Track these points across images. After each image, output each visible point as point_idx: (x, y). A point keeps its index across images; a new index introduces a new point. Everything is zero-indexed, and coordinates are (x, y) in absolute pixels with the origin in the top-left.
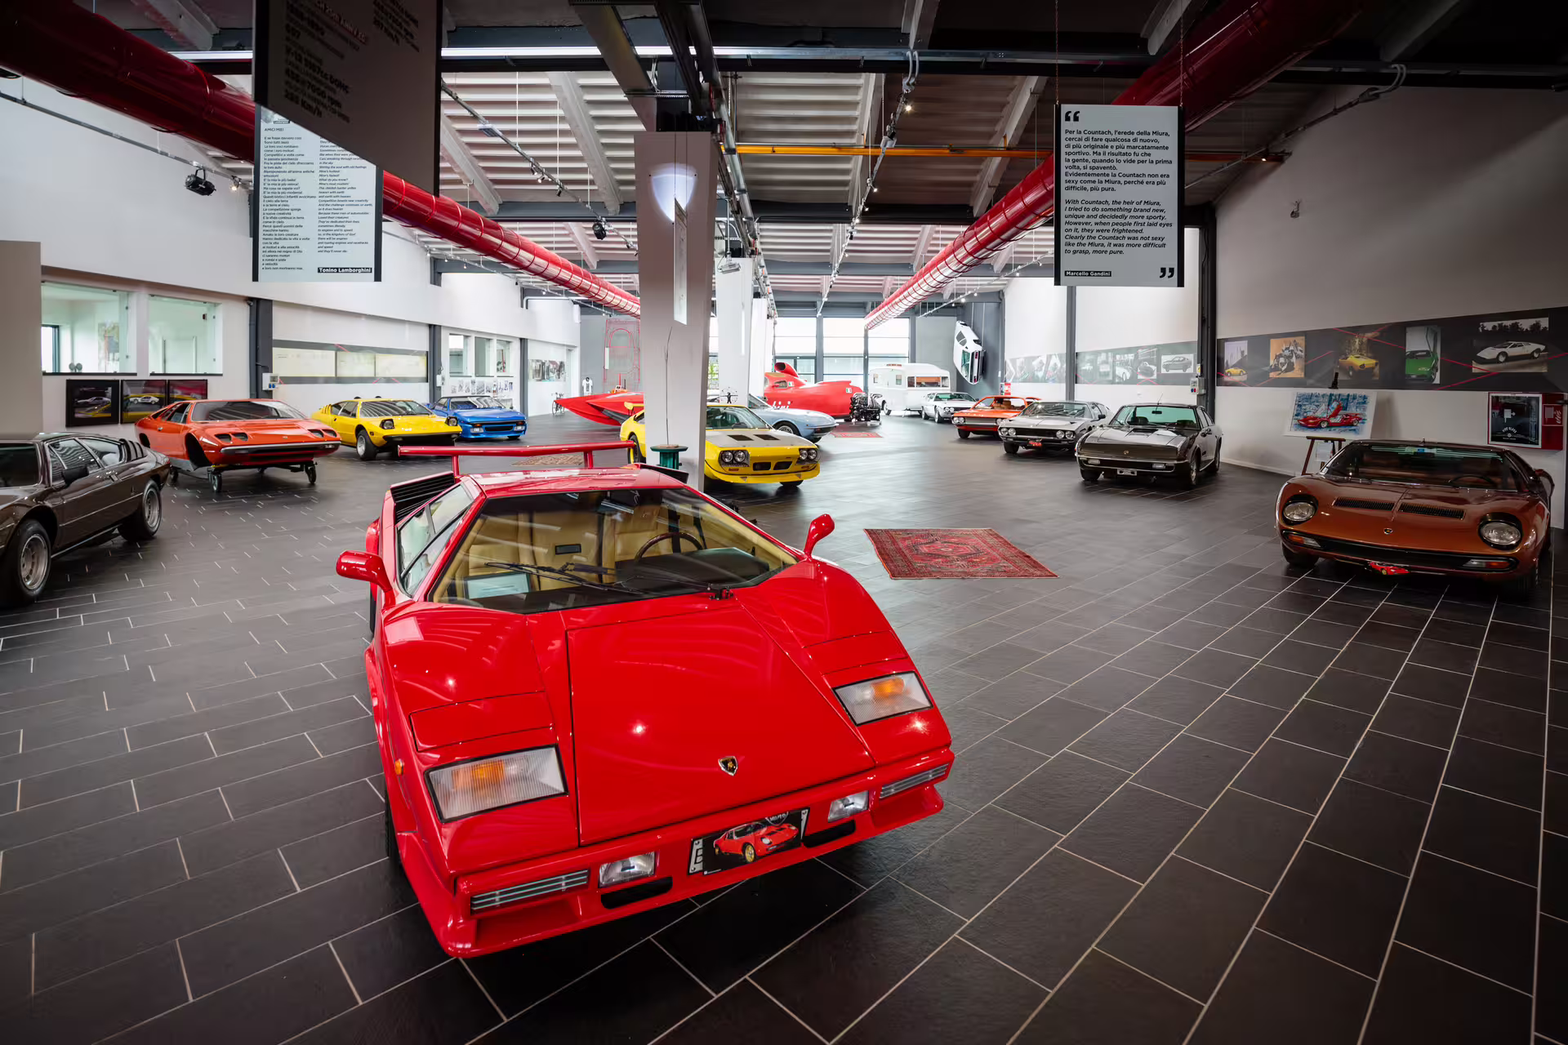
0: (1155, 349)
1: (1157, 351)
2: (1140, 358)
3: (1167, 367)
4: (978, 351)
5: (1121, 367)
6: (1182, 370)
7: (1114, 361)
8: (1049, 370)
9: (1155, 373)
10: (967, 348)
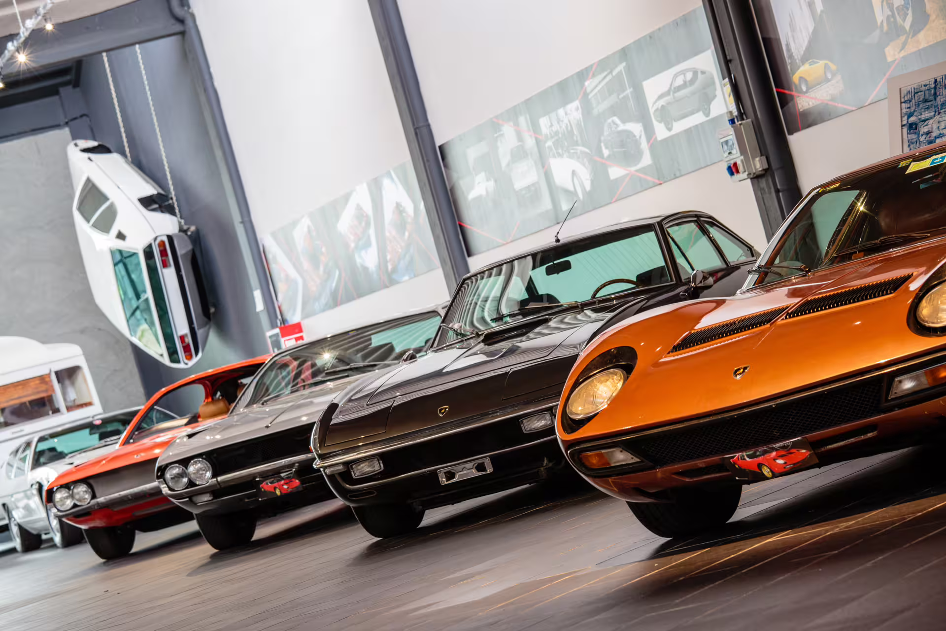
0: (621, 67)
1: (629, 69)
2: (600, 107)
3: (665, 116)
4: (165, 239)
5: (560, 155)
6: (701, 113)
7: (538, 142)
8: (387, 234)
9: (644, 145)
10: (121, 236)
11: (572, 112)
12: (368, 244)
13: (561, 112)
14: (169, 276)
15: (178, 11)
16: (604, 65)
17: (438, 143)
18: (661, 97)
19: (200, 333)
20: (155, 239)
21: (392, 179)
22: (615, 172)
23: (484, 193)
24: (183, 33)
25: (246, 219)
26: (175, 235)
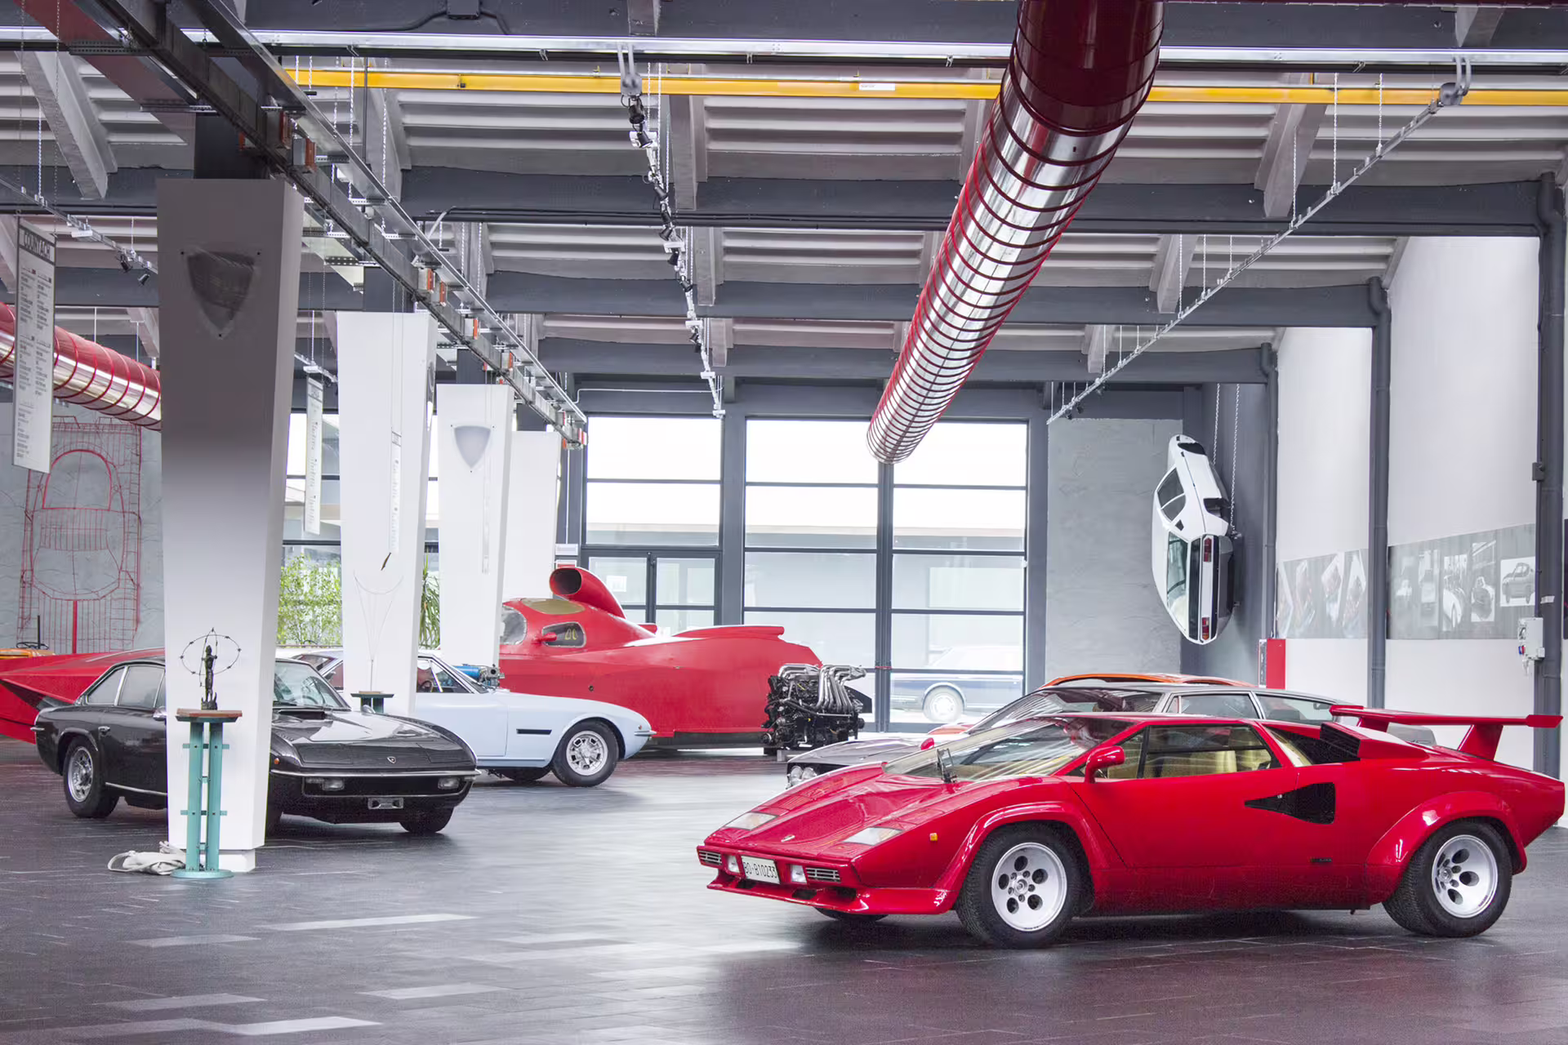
0: (1493, 543)
1: (1497, 547)
2: (1477, 566)
3: (1506, 591)
4: (1212, 538)
5: (1450, 590)
6: (1525, 599)
7: (1440, 573)
8: (1348, 598)
9: (1493, 607)
10: (1180, 526)
11: (1462, 561)
12: (1335, 600)
13: (1457, 557)
14: (1207, 569)
15: (1267, 368)
16: (1485, 536)
17: (1389, 545)
18: (1508, 576)
19: (1220, 620)
20: (1204, 536)
21: (1358, 556)
22: (1475, 618)
23: (1405, 595)
24: (1266, 384)
25: (1271, 544)
26: (1222, 537)
